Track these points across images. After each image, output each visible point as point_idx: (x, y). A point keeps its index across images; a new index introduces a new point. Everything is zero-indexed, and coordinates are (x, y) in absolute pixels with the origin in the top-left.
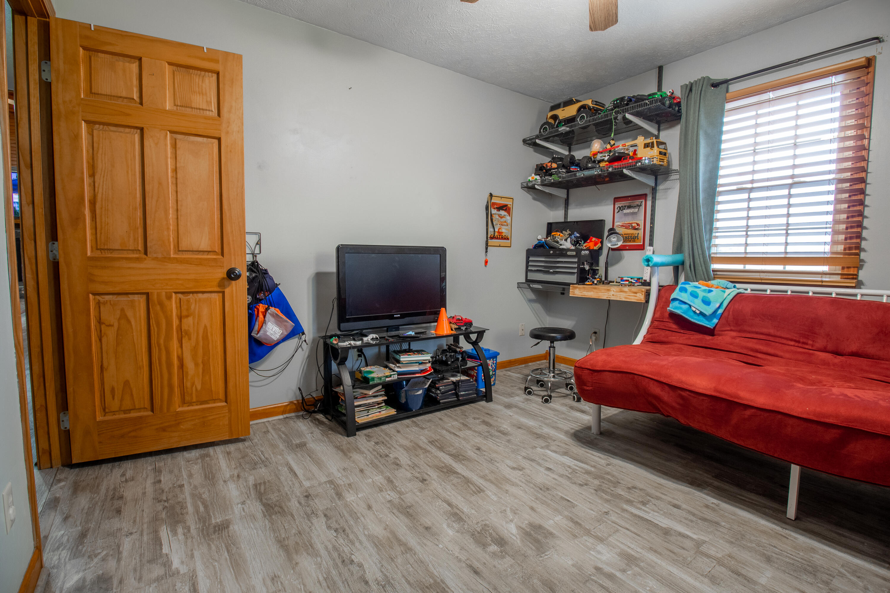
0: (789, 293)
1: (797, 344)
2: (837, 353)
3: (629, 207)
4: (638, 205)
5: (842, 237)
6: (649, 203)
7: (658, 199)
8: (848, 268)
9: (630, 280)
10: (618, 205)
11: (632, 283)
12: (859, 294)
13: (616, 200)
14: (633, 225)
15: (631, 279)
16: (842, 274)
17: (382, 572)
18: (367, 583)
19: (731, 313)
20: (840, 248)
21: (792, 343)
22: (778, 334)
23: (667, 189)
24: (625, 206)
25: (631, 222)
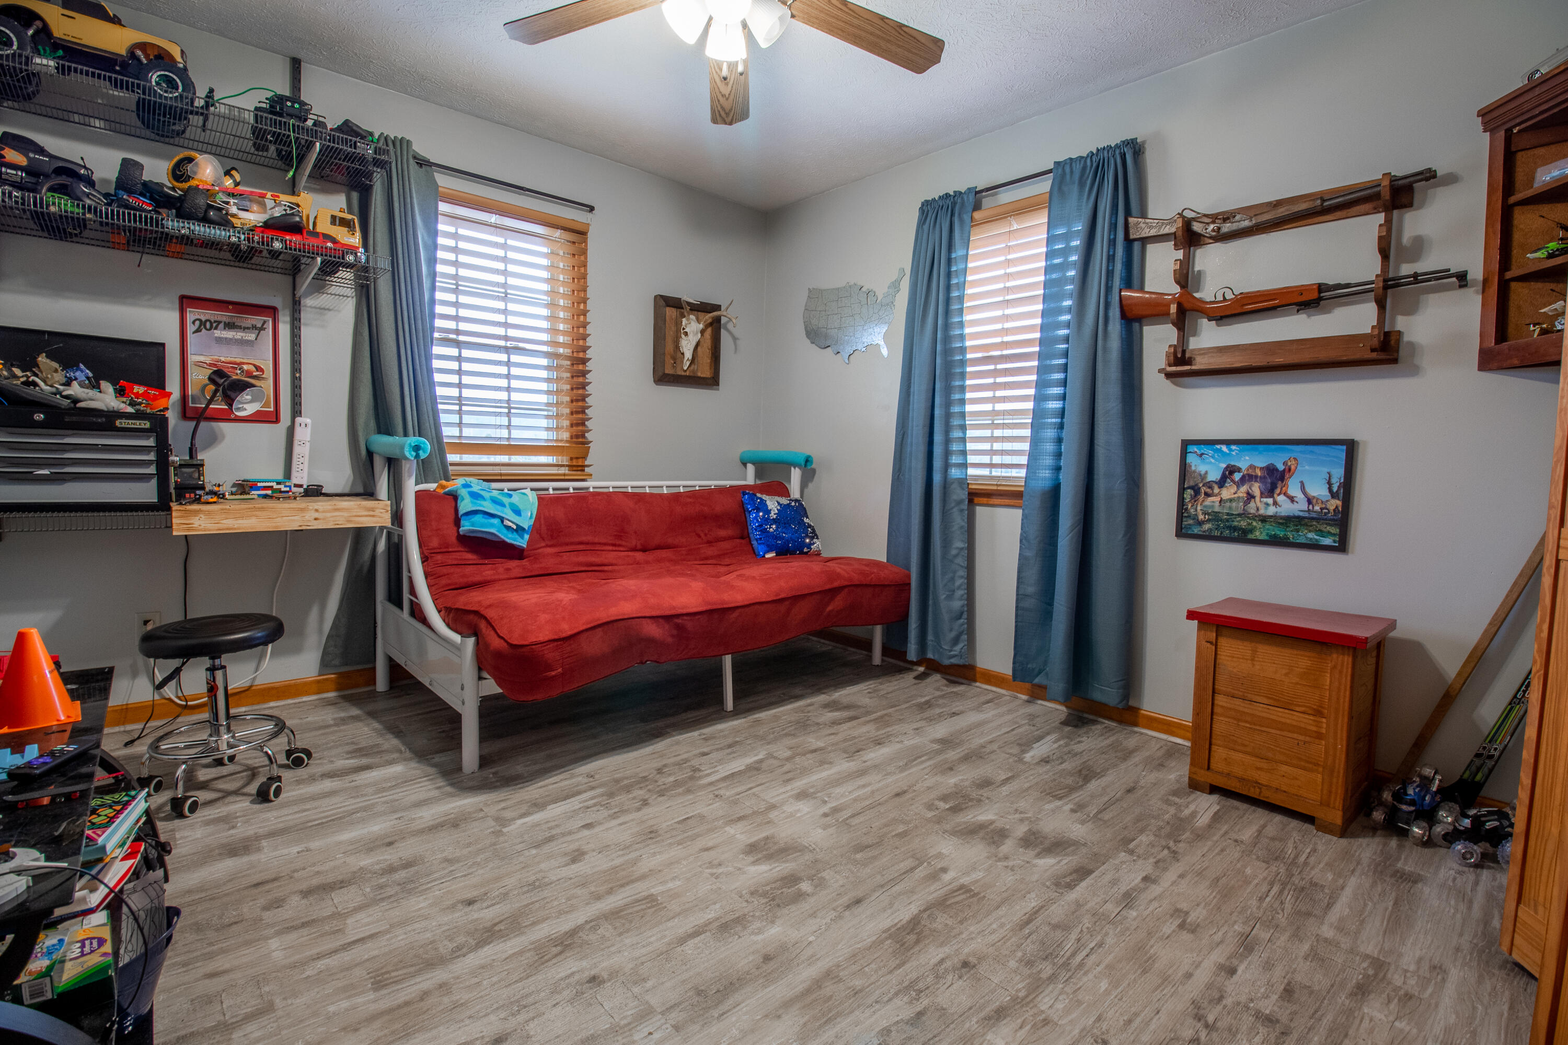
0: (571, 491)
1: (614, 548)
2: (644, 550)
3: (230, 326)
4: (254, 327)
5: (566, 423)
6: (284, 329)
7: (306, 325)
8: (577, 458)
9: (276, 486)
10: (192, 314)
11: (281, 492)
12: (591, 485)
13: (186, 302)
14: (245, 367)
15: (279, 483)
16: (567, 466)
17: (890, 1000)
18: (920, 1014)
19: (543, 522)
20: (566, 435)
21: (611, 548)
22: (596, 540)
23: (324, 309)
24: (219, 322)
25: (238, 360)
